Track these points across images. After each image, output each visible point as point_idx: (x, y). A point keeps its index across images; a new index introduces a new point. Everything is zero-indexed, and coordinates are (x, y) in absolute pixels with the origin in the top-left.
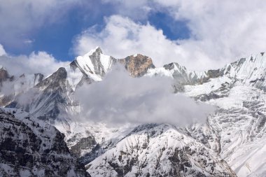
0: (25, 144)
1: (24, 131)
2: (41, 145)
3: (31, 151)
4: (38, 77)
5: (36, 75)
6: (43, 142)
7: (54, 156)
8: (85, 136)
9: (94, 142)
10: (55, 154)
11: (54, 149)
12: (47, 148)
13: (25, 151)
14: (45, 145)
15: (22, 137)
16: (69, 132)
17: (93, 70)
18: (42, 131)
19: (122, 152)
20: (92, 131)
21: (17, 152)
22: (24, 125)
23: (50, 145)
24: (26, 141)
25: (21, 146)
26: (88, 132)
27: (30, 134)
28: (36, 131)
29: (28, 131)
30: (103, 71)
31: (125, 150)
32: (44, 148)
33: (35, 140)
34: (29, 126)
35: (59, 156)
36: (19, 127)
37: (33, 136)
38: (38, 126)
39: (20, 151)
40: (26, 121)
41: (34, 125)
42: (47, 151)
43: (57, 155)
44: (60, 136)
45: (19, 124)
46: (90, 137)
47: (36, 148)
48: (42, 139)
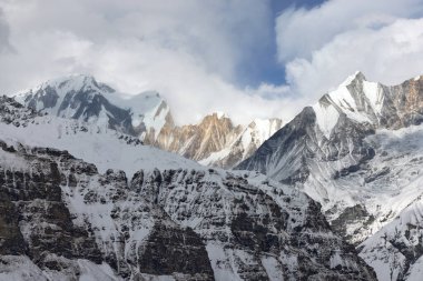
0: (266, 220)
1: (263, 202)
2: (289, 221)
3: (275, 230)
4: (275, 123)
5: (271, 120)
6: (291, 216)
7: (308, 236)
8: (352, 204)
9: (365, 213)
10: (310, 232)
11: (308, 225)
12: (296, 224)
13: (267, 230)
14: (293, 220)
15: (261, 210)
16: (326, 200)
17: (354, 106)
18: (288, 200)
19: (410, 226)
20: (360, 197)
21: (256, 232)
22: (261, 193)
23: (301, 220)
24: (267, 216)
25: (260, 223)
26: (354, 198)
27: (271, 205)
28: (279, 201)
29: (268, 202)
30: (369, 107)
31: (414, 222)
32: (294, 225)
33: (279, 214)
34: (270, 194)
35: (316, 235)
36: (255, 197)
37: (276, 208)
38: (282, 193)
39: (260, 230)
40: (264, 188)
41: (275, 192)
42: (298, 229)
43: (313, 235)
44: (314, 207)
45: (254, 192)
46: (358, 206)
47: (281, 226)
48: (289, 212)
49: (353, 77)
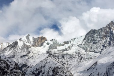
0: (5, 67)
1: (4, 63)
2: (10, 67)
3: (6, 70)
4: (8, 44)
5: (7, 43)
6: (11, 66)
7: (14, 71)
9: (27, 66)
11: (14, 69)
12: (12, 68)
13: (4, 69)
14: (11, 67)
15: (3, 65)
16: (18, 62)
19: (37, 69)
20: (26, 62)
21: (1, 70)
22: (4, 61)
23: (13, 67)
24: (5, 66)
26: (25, 62)
28: (8, 63)
32: (11, 68)
33: (8, 66)
35: (16, 71)
36: (2, 62)
37: (7, 65)
38: (9, 61)
41: (7, 61)
42: (12, 69)
43: (15, 71)
44: (16, 64)
45: (2, 60)
46: (26, 64)
47: (8, 69)
49: (27, 35)
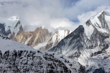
8: (98, 68)
17: (100, 25)
18: (71, 65)
27: (64, 67)
29: (63, 65)
30: (107, 26)
34: (63, 62)
40: (61, 59)
48: (71, 70)
